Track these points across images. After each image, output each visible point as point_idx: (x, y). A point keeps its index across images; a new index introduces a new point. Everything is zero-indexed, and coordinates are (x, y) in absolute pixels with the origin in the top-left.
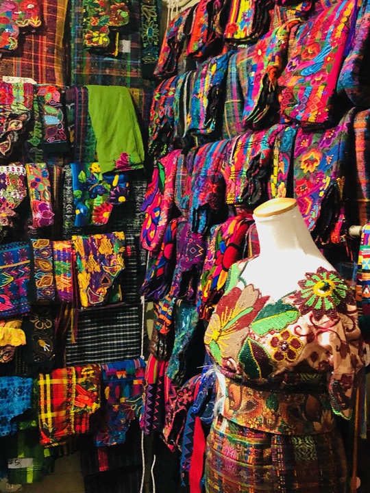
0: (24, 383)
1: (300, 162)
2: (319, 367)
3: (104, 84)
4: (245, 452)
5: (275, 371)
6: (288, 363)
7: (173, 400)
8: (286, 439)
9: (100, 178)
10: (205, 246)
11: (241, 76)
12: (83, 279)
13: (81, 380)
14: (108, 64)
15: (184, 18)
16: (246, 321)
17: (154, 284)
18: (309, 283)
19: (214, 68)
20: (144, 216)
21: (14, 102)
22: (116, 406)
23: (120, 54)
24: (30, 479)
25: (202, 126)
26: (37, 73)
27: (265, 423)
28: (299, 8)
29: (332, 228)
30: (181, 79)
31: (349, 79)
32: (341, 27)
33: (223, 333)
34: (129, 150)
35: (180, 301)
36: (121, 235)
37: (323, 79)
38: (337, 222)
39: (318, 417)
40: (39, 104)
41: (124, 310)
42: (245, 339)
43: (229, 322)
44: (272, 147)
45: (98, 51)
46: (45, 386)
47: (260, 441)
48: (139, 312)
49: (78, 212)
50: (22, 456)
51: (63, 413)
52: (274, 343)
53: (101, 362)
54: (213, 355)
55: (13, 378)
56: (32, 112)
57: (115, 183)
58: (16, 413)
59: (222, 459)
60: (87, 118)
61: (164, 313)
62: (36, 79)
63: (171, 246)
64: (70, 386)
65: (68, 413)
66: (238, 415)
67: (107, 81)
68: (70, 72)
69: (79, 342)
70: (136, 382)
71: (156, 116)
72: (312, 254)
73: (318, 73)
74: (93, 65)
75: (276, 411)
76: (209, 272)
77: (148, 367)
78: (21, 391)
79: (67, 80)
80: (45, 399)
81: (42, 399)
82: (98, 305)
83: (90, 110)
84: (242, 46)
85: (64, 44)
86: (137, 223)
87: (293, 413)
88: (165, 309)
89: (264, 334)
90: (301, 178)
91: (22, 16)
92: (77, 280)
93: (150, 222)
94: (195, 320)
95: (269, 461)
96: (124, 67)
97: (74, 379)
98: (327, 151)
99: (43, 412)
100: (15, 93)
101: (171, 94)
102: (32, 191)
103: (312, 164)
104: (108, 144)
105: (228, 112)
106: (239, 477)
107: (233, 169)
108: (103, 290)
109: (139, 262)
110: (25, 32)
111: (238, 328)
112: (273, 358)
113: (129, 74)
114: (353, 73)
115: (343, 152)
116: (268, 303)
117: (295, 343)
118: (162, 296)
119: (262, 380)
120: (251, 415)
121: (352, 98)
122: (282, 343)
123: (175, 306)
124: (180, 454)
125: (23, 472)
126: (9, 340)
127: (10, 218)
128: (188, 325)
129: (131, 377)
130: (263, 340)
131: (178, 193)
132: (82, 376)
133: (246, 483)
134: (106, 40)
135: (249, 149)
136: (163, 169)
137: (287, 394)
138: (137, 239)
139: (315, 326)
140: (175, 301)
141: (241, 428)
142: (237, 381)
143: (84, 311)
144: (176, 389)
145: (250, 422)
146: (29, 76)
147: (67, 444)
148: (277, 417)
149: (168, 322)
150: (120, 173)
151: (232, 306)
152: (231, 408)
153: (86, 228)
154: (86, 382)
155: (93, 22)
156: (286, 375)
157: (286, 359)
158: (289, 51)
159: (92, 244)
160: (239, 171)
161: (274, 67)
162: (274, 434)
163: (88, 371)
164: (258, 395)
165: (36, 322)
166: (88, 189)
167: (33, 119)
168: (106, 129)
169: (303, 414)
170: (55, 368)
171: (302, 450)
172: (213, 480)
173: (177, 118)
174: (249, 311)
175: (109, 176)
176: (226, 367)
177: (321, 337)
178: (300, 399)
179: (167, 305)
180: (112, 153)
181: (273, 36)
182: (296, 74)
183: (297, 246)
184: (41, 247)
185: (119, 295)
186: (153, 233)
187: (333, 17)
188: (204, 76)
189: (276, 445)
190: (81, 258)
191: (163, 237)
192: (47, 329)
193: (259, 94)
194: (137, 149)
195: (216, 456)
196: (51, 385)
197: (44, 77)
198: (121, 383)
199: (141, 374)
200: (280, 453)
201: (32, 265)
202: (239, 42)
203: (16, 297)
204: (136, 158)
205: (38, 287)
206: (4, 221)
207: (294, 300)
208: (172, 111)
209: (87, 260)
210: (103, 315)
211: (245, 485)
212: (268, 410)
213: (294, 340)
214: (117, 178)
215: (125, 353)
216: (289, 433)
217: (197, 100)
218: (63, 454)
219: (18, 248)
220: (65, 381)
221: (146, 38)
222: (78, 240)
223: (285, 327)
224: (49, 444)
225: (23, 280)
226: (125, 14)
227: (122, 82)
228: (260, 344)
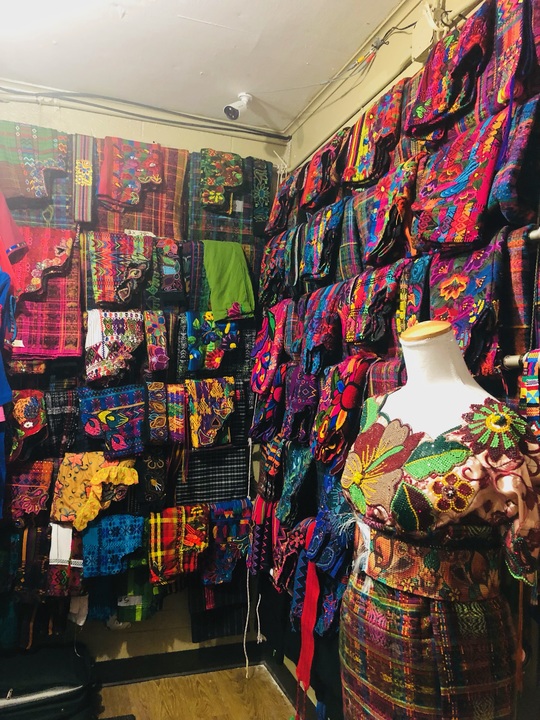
0: (135, 521)
1: (439, 290)
2: (492, 519)
3: (218, 239)
4: (398, 621)
5: (437, 522)
6: (455, 513)
7: (283, 542)
8: (448, 605)
9: (213, 326)
10: (317, 387)
11: (359, 217)
12: (195, 420)
13: (190, 519)
14: (222, 222)
15: (296, 176)
16: (395, 462)
17: (263, 426)
18: (477, 417)
19: (329, 214)
20: (254, 361)
21: (135, 253)
22: (224, 545)
23: (234, 213)
24: (138, 617)
25: (316, 270)
26: (156, 227)
27: (422, 585)
28: (429, 137)
29: (484, 358)
30: (293, 232)
31: (506, 191)
32: (490, 141)
33: (367, 476)
34: (240, 301)
35: (289, 443)
36: (231, 380)
37: (470, 196)
38: (488, 352)
39: (485, 578)
40: (158, 255)
41: (233, 451)
42: (398, 483)
43: (372, 462)
44: (398, 281)
45: (214, 209)
46: (156, 524)
47: (417, 608)
48: (247, 453)
49: (191, 357)
50: (132, 593)
51: (173, 551)
52: (437, 488)
53: (209, 502)
54: (353, 501)
55: (126, 516)
56: (151, 262)
57: (227, 331)
58: (127, 552)
59: (366, 626)
60: (202, 270)
61: (272, 454)
62: (156, 233)
63: (279, 389)
64: (179, 524)
65: (177, 551)
66: (387, 575)
67: (221, 237)
68: (187, 229)
69: (189, 482)
70: (242, 522)
71: (266, 268)
72: (471, 384)
73: (463, 193)
74: (209, 222)
75: (436, 571)
76: (325, 413)
77: (255, 509)
78: (132, 529)
79: (184, 235)
80: (156, 537)
81: (153, 538)
82: (208, 447)
83: (205, 263)
84: (360, 190)
85: (182, 203)
86: (246, 368)
87: (457, 574)
88: (273, 450)
89: (424, 476)
90: (441, 307)
91: (145, 174)
92: (189, 422)
93: (260, 366)
94: (307, 462)
95: (429, 633)
96: (237, 225)
97: (184, 518)
98: (476, 273)
99: (153, 550)
100: (135, 244)
101: (282, 246)
102: (149, 336)
103: (456, 290)
104: (221, 294)
105: (342, 256)
106: (390, 652)
107: (353, 307)
108: (213, 432)
109: (248, 406)
110: (147, 188)
111: (387, 471)
112: (436, 507)
113: (241, 232)
114: (509, 185)
115: (498, 272)
116: (423, 440)
117: (465, 489)
118: (271, 438)
119: (420, 533)
120: (404, 575)
121: (507, 214)
122: (447, 489)
123: (284, 448)
124: (290, 599)
125: (133, 610)
126: (122, 479)
127: (127, 362)
128: (299, 467)
129: (238, 517)
130: (422, 485)
131: (289, 338)
132: (192, 515)
133: (400, 659)
134: (221, 198)
135: (372, 286)
136: (273, 317)
137: (450, 551)
138: (246, 384)
139: (492, 467)
140: (285, 443)
141: (391, 590)
142: (387, 534)
143: (195, 452)
144: (286, 531)
145: (403, 584)
146: (150, 230)
147: (176, 583)
148: (438, 578)
149: (277, 463)
150: (231, 322)
151: (374, 444)
152: (377, 565)
153: (199, 372)
154: (195, 521)
155: (210, 182)
156: (451, 528)
157: (453, 509)
158: (418, 182)
159: (204, 388)
160: (359, 309)
161: (403, 198)
162: (434, 600)
163: (198, 511)
164: (414, 551)
165: (149, 461)
166: (202, 335)
167: (151, 269)
168: (219, 279)
169: (468, 576)
170: (166, 507)
171: (468, 620)
172: (353, 649)
173: (288, 268)
174: (398, 450)
175: (221, 323)
176: (373, 516)
177: (502, 483)
178: (465, 557)
179: (276, 447)
180: (225, 303)
181: (398, 170)
182: (434, 197)
183: (454, 374)
184: (155, 389)
185: (229, 437)
186: (263, 376)
187: (476, 135)
188: (319, 223)
189: (437, 612)
190: (193, 401)
191: (272, 381)
192: (159, 469)
193: (384, 228)
194: (248, 299)
195: (357, 620)
196: (162, 524)
197: (163, 231)
198: (229, 522)
199: (247, 514)
200: (443, 624)
201: (146, 407)
202: (358, 185)
203: (130, 438)
204: (247, 307)
205: (152, 428)
206: (122, 363)
207: (461, 436)
208: (283, 261)
209: (199, 403)
210: (213, 456)
211: (397, 661)
212: (426, 570)
213: (463, 485)
214: (228, 325)
215: (233, 493)
216: (453, 599)
217: (310, 246)
218: (171, 591)
219: (134, 390)
220: (175, 520)
221: (258, 199)
222: (191, 384)
223: (451, 470)
224: (158, 582)
225: (138, 421)
226: (239, 176)
227: (235, 239)
228: (419, 489)
